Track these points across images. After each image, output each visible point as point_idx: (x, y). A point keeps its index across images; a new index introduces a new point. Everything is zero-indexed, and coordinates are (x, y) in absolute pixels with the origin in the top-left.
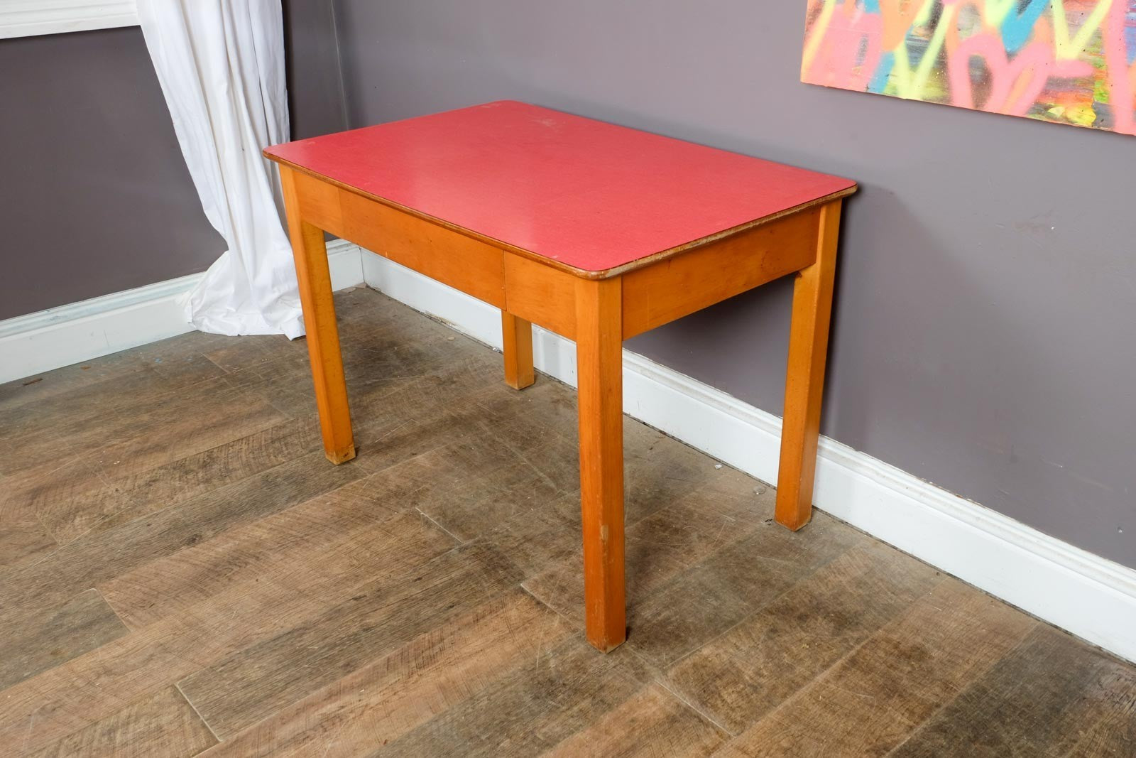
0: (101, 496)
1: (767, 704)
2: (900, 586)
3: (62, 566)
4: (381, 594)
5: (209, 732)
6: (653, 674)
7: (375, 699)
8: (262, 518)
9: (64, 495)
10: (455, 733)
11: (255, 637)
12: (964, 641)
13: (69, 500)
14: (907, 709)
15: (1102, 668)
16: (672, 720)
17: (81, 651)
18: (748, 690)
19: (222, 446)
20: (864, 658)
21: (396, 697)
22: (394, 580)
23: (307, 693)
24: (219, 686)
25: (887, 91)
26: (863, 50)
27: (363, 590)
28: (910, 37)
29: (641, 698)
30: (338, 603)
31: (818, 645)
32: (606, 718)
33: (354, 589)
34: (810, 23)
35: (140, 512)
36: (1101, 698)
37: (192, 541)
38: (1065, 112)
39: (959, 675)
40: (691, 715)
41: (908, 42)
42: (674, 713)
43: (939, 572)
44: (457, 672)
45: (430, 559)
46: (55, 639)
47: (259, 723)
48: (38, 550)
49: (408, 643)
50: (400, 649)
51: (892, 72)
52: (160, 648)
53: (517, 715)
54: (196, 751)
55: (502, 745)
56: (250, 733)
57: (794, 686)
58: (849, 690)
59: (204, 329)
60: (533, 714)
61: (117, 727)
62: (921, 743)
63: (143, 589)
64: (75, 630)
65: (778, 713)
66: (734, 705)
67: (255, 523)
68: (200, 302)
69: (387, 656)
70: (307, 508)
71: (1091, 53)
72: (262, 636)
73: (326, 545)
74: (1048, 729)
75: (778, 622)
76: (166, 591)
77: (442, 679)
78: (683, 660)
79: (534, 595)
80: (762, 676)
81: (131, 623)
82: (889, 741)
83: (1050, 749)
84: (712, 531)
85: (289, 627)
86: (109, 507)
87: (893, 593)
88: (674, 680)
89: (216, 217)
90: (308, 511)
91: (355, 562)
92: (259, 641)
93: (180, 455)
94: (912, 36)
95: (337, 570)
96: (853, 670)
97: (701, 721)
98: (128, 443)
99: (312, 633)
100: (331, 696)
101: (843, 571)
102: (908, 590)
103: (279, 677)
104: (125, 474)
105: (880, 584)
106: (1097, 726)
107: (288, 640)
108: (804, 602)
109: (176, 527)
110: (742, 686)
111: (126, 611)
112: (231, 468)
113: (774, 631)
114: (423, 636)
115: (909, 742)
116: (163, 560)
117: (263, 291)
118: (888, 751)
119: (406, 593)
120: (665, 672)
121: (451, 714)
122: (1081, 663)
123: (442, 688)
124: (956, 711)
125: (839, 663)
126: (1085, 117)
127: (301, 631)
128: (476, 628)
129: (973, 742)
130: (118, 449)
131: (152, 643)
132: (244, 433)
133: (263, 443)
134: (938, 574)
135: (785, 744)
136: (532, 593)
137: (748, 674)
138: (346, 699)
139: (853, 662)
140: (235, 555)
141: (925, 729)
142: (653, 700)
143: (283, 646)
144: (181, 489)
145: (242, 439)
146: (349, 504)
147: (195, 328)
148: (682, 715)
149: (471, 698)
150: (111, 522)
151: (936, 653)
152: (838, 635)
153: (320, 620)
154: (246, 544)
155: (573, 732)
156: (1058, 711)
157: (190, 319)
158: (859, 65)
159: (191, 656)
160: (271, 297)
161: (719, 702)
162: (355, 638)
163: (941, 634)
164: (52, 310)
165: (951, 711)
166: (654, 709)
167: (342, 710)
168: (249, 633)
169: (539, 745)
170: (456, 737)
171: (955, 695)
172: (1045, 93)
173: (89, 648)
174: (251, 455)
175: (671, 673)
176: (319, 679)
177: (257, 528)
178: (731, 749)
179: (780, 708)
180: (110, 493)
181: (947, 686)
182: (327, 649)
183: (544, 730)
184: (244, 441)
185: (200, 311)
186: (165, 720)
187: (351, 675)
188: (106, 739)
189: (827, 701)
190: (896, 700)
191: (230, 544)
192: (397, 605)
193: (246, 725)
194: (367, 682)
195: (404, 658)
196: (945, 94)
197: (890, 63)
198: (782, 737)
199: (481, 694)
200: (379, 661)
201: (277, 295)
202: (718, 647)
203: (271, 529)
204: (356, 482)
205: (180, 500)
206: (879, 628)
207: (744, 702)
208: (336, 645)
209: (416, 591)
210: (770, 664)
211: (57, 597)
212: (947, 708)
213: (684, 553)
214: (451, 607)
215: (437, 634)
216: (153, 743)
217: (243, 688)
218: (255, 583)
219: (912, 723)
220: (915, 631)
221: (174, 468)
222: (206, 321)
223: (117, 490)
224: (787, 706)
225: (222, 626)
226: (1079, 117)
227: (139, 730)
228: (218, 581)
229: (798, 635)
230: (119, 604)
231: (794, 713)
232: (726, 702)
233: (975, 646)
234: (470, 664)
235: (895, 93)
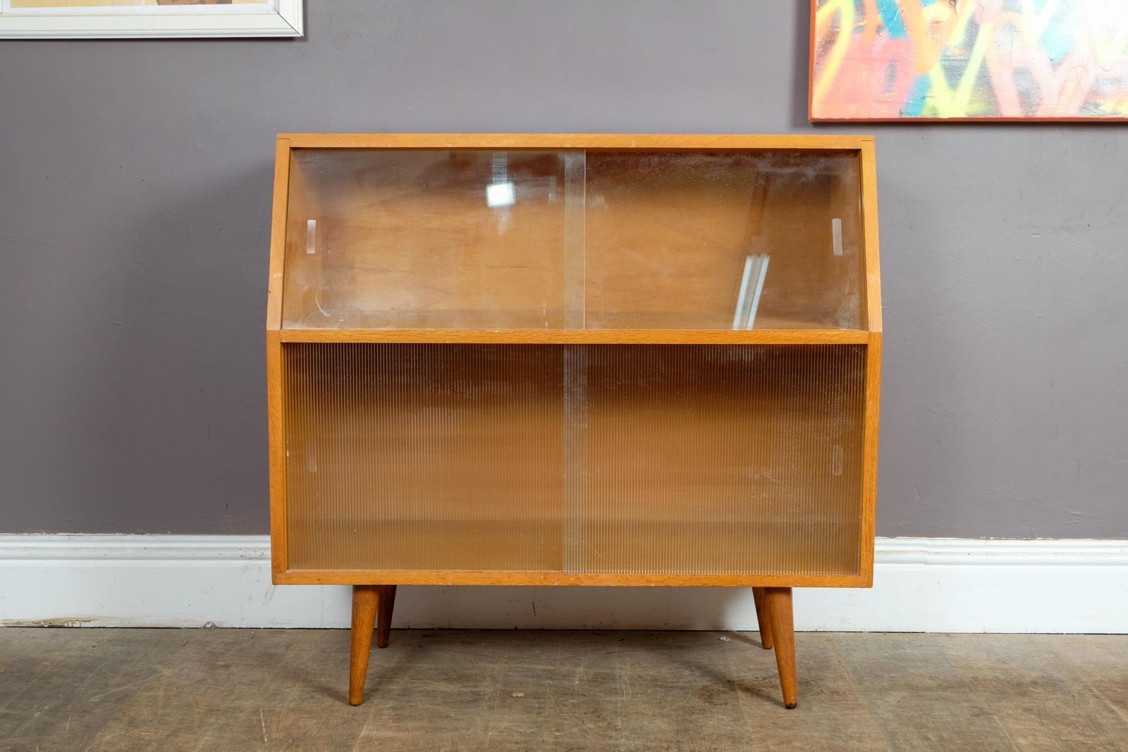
25: (925, 114)
26: (891, 76)
28: (946, 58)
34: (820, 56)
38: (1115, 107)
41: (947, 63)
51: (929, 94)
94: (948, 56)
172: (1093, 93)
196: (991, 106)
197: (924, 85)
235: (935, 114)
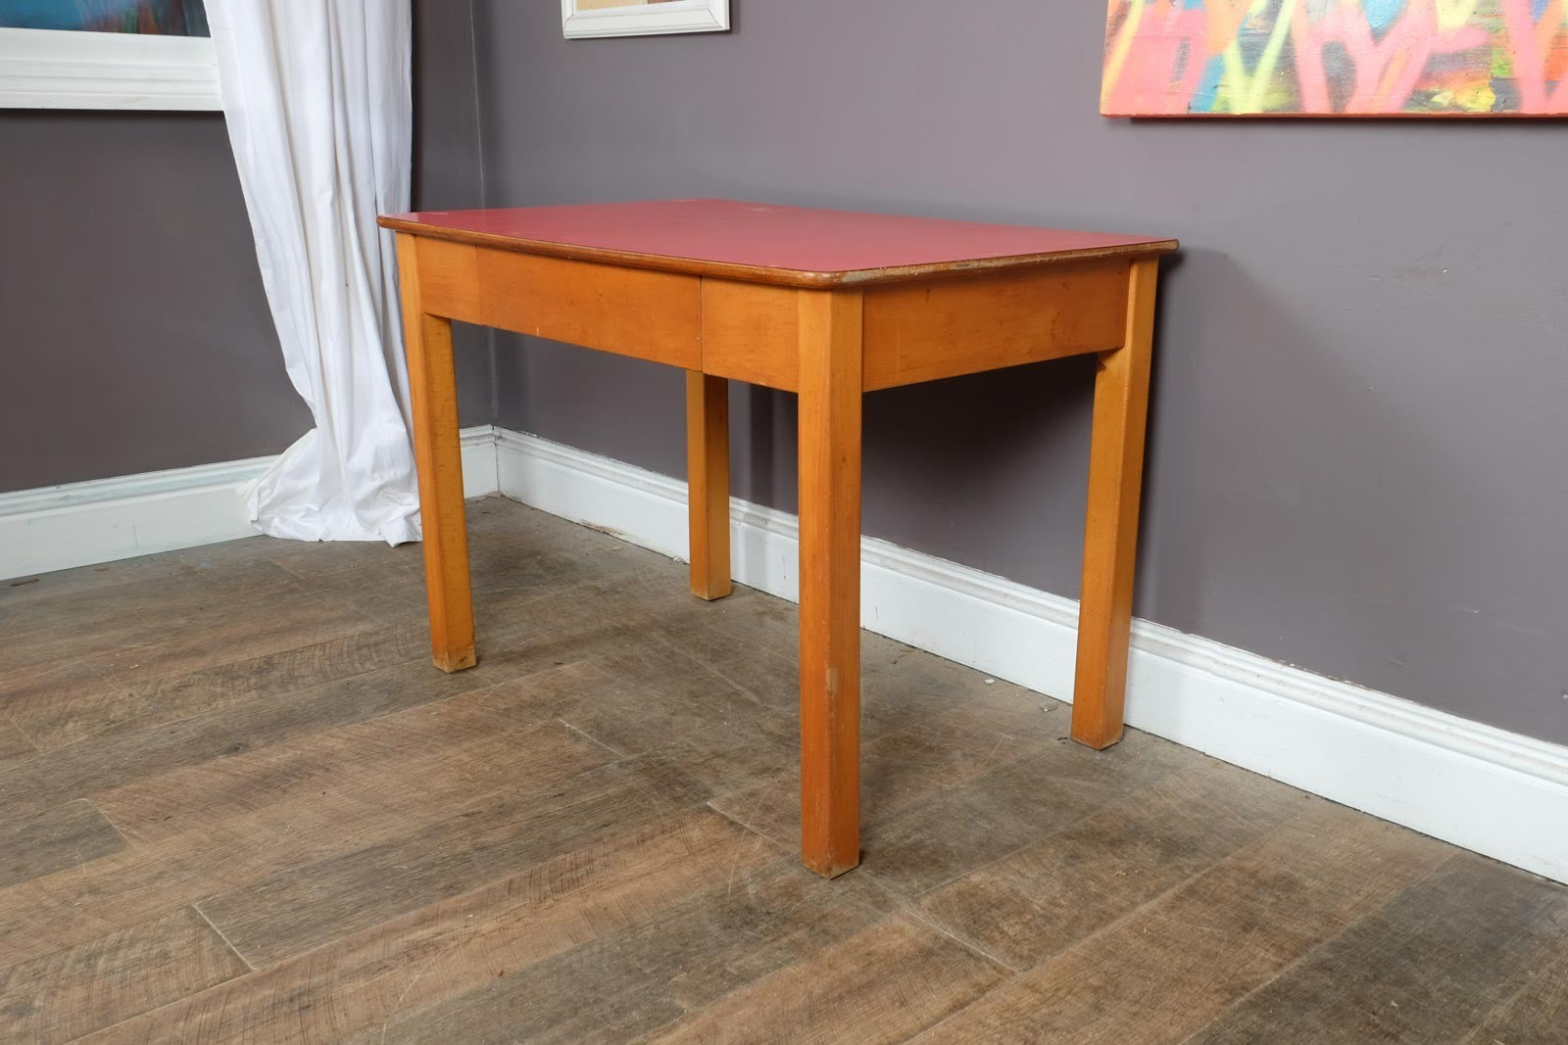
0: (107, 701)
1: (1067, 937)
2: (1255, 810)
3: (42, 774)
4: (502, 811)
5: (239, 959)
6: (898, 902)
7: (488, 926)
8: (337, 727)
9: (54, 699)
10: (604, 965)
11: (315, 855)
12: (1351, 870)
13: (60, 704)
14: (1273, 944)
15: (1554, 902)
16: (927, 954)
17: (58, 867)
18: (1039, 921)
19: (287, 652)
20: (1206, 887)
21: (520, 924)
22: (523, 796)
23: (388, 917)
24: (258, 908)
25: (1216, 109)
26: (1182, 59)
27: (478, 806)
29: (881, 929)
30: (442, 819)
31: (1138, 874)
32: (831, 951)
33: (467, 804)
34: (1111, 35)
35: (161, 718)
36: (1556, 935)
37: (235, 750)
38: (1454, 98)
39: (1346, 907)
40: (956, 948)
41: (1241, 39)
42: (930, 945)
43: (1307, 795)
44: (611, 898)
45: (577, 774)
46: (21, 853)
47: (314, 950)
48: (10, 757)
49: (540, 864)
50: (529, 870)
51: (1221, 82)
52: (175, 865)
53: (698, 946)
54: (216, 981)
55: (675, 979)
56: (299, 961)
57: (1104, 918)
58: (1187, 922)
59: (273, 533)
60: (722, 946)
61: (101, 953)
62: (1297, 983)
63: (157, 800)
64: (52, 844)
65: (1084, 947)
66: (1019, 937)
67: (326, 732)
68: (272, 493)
69: (509, 878)
70: (403, 718)
71: (1484, 15)
72: (326, 853)
73: (428, 757)
74: (1482, 968)
75: (1080, 847)
76: (190, 803)
77: (589, 904)
78: (943, 887)
79: (725, 814)
80: (1059, 906)
81: (134, 837)
82: (1249, 980)
83: (1488, 991)
84: (983, 748)
85: (367, 844)
86: (118, 712)
87: (1244, 817)
88: (930, 909)
89: (302, 379)
90: (404, 721)
91: (468, 775)
92: (322, 859)
93: (224, 661)
94: (1246, 30)
95: (442, 784)
96: (1191, 900)
97: (970, 955)
98: (153, 647)
99: (401, 852)
100: (422, 922)
101: (1171, 793)
102: (1265, 815)
103: (348, 899)
104: (145, 678)
105: (1226, 807)
106: (1553, 966)
107: (364, 858)
108: (1116, 826)
109: (211, 734)
110: (1029, 917)
111: (129, 824)
112: (297, 674)
113: (1074, 856)
114: (562, 857)
115: (1277, 981)
116: (190, 770)
117: (359, 477)
118: (1247, 990)
119: (540, 810)
120: (916, 901)
121: (600, 944)
122: (1521, 896)
123: (587, 914)
124: (1345, 947)
125: (1170, 893)
126: (1481, 102)
127: (383, 850)
128: (641, 849)
129: (1373, 982)
130: (137, 652)
131: (163, 860)
132: (319, 639)
133: (345, 649)
134: (1307, 797)
135: (1094, 981)
136: (722, 812)
137: (1038, 903)
138: (447, 924)
139: (1191, 891)
140: (296, 765)
141: (1301, 967)
142: (901, 932)
143: (355, 865)
144: (223, 695)
145: (316, 645)
146: (463, 715)
147: (259, 530)
148: (943, 948)
149: (631, 927)
150: (118, 728)
151: (1309, 883)
152: (1167, 862)
153: (414, 836)
154: (312, 754)
155: (781, 966)
156: (1494, 949)
157: (254, 517)
158: (1178, 79)
159: (220, 874)
160: (369, 486)
161: (996, 934)
162: (463, 858)
163: (1317, 863)
164: (63, 487)
165: (1337, 947)
166: (900, 941)
167: (439, 938)
168: (308, 850)
169: (729, 980)
170: (607, 970)
171: (1343, 930)
172: (1427, 76)
173: (69, 865)
174: (327, 662)
175: (926, 902)
176: (406, 902)
177: (329, 738)
178: (1015, 986)
179: (1086, 941)
180: (121, 698)
181: (1329, 920)
182: (420, 869)
183: (738, 963)
184: (318, 647)
185: (269, 505)
186: (172, 946)
187: (454, 898)
188: (82, 965)
189: (1155, 935)
190: (1255, 933)
191: (289, 754)
192: (526, 823)
193: (294, 952)
194: (481, 906)
195: (532, 880)
196: (1293, 99)
197: (1218, 69)
198: (1090, 974)
199: (646, 922)
200: (497, 883)
201: (377, 483)
202: (993, 874)
203: (349, 739)
204: (475, 691)
205: (220, 706)
206: (1226, 855)
207: (1033, 935)
208: (434, 865)
209: (554, 808)
210: (1070, 893)
211: (30, 808)
212: (1331, 944)
213: (943, 772)
214: (605, 826)
215: (583, 855)
216: (153, 971)
217: (293, 910)
218: (321, 796)
219: (1280, 960)
220: (1279, 859)
221: (217, 674)
222: (276, 521)
223: (131, 695)
224: (1095, 940)
225: (269, 842)
226: (1473, 102)
227: (133, 957)
228: (266, 792)
229: (1110, 862)
230: (120, 816)
231: (1108, 947)
232: (1007, 934)
233: (1366, 876)
234: (629, 889)
235: (1226, 109)
